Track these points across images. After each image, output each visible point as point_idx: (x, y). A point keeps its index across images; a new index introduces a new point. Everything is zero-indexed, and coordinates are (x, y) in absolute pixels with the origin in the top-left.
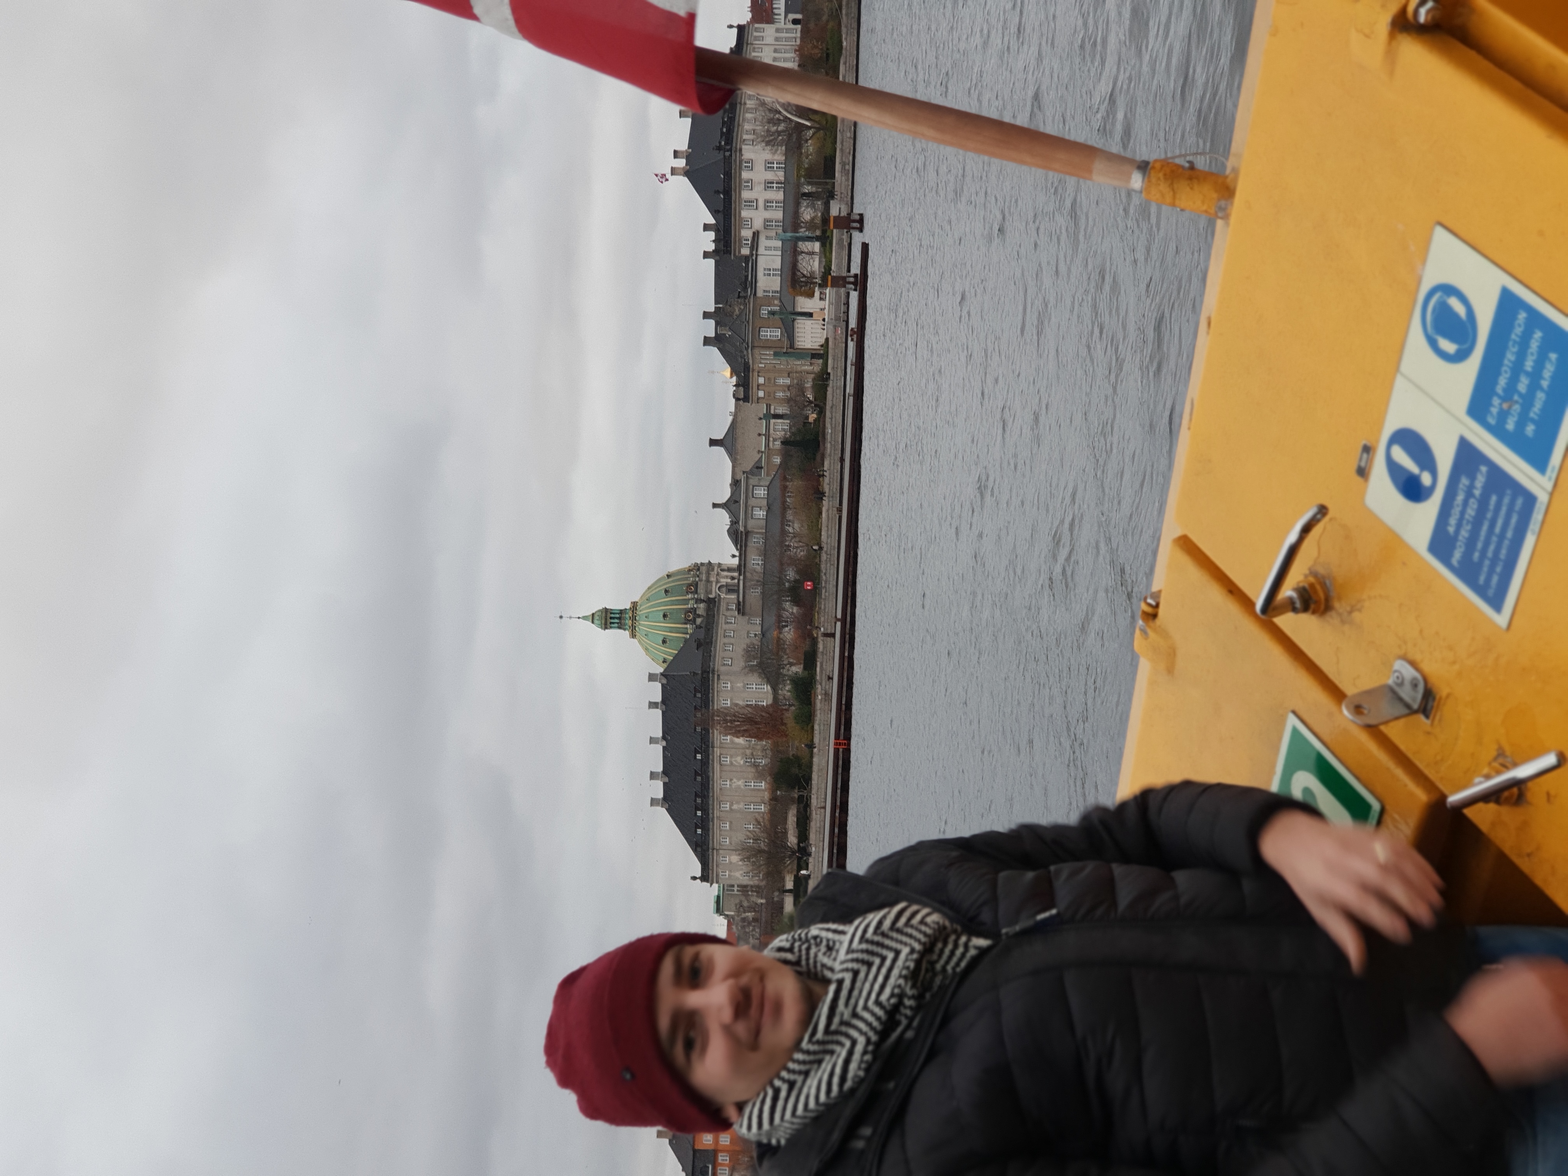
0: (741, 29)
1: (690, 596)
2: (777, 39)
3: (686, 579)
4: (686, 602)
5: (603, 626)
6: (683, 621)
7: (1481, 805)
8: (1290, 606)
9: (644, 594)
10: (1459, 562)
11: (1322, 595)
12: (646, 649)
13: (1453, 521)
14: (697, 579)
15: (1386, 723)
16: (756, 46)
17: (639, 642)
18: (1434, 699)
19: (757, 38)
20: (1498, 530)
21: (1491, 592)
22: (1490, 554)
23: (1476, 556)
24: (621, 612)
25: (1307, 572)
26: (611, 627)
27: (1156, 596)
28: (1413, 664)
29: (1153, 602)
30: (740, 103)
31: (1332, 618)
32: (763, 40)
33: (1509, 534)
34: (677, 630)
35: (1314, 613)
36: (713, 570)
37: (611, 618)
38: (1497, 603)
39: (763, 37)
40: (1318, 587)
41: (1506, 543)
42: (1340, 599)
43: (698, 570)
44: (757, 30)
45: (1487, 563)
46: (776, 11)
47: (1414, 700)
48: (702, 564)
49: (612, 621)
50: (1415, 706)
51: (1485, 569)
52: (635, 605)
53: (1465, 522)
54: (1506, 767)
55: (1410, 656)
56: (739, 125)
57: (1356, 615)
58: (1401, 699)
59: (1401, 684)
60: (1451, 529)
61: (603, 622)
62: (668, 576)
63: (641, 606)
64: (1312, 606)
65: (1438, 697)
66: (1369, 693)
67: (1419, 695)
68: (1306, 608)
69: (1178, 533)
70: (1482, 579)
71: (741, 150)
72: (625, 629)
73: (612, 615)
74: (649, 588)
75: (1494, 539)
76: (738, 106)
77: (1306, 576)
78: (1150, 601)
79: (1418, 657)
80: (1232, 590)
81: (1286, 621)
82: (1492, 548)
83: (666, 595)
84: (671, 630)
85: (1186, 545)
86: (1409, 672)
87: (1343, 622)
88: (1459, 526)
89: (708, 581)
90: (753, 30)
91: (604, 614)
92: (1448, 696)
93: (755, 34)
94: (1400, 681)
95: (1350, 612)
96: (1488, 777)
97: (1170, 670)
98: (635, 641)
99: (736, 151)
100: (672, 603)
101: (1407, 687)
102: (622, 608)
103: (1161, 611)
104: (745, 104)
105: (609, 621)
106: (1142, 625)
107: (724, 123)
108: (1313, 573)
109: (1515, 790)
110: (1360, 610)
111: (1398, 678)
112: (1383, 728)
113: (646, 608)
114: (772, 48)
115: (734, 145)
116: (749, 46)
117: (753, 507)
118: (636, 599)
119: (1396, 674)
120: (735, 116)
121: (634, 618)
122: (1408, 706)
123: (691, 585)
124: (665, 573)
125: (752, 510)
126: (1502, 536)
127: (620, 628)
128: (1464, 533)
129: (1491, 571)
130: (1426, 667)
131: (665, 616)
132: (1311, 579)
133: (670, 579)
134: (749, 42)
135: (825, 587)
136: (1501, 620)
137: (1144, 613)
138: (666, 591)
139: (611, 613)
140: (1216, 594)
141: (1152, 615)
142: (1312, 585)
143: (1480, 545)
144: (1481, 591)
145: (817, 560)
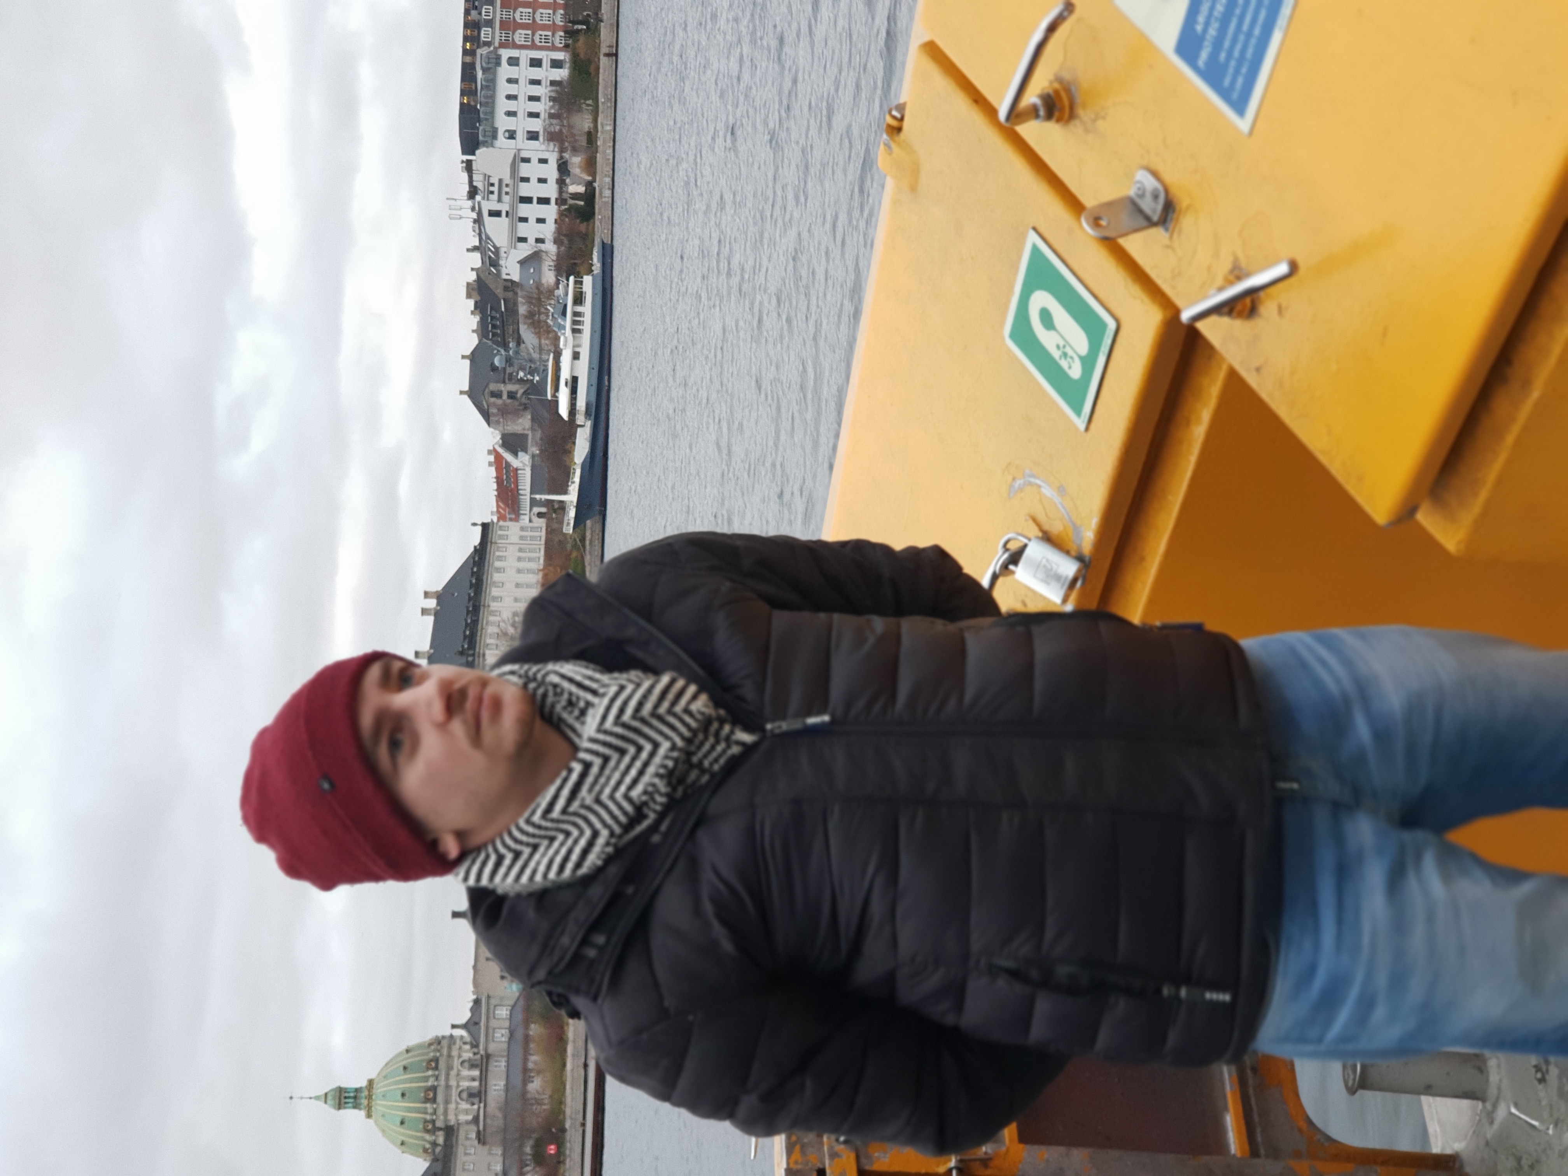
0: (486, 527)
1: (430, 1073)
2: (522, 538)
3: (427, 1054)
4: (426, 1079)
5: (337, 1106)
6: (423, 1100)
7: (1213, 319)
8: (1033, 112)
9: (382, 1070)
10: (1206, 64)
11: (1066, 101)
12: (383, 1131)
13: (1201, 19)
14: (438, 1054)
15: (1126, 234)
16: (500, 545)
17: (376, 1122)
18: (1174, 211)
19: (501, 537)
20: (1245, 27)
21: (1235, 96)
22: (1236, 54)
23: (1223, 56)
24: (357, 1090)
25: (1052, 77)
26: (345, 1108)
27: (901, 108)
28: (1155, 174)
29: (898, 115)
30: (484, 606)
31: (1076, 127)
32: (507, 539)
33: (1257, 32)
34: (417, 1111)
35: (1059, 120)
36: (454, 1043)
37: (345, 1098)
38: (1240, 107)
39: (507, 536)
40: (1063, 94)
41: (1253, 41)
42: (1084, 107)
43: (439, 1043)
44: (501, 528)
45: (1233, 63)
46: (521, 492)
47: (1154, 211)
48: (443, 1037)
49: (347, 1100)
50: (1155, 218)
51: (1231, 70)
52: (371, 1082)
53: (1213, 20)
54: (1239, 278)
55: (1153, 166)
56: (482, 629)
57: (1100, 123)
58: (1140, 211)
59: (1142, 196)
60: (1199, 28)
61: (337, 1101)
62: (408, 1051)
63: (378, 1084)
64: (1056, 114)
65: (1178, 209)
66: (1109, 205)
67: (1160, 207)
68: (1049, 116)
69: (926, 38)
70: (1227, 82)
71: (484, 655)
72: (360, 1109)
73: (347, 1095)
74: (387, 1064)
75: (1242, 37)
76: (482, 608)
77: (1051, 82)
78: (895, 113)
79: (1160, 168)
80: (979, 100)
81: (1028, 130)
82: (1238, 47)
83: (405, 1072)
84: (410, 1110)
85: (932, 50)
86: (1150, 183)
87: (1087, 131)
88: (1207, 24)
89: (449, 1056)
90: (498, 529)
91: (338, 1094)
92: (1188, 207)
93: (500, 532)
94: (1140, 192)
95: (1094, 121)
96: (1221, 289)
97: (913, 188)
98: (371, 1121)
99: (479, 657)
100: (411, 1080)
101: (1148, 198)
102: (358, 1086)
103: (906, 124)
104: (489, 606)
105: (343, 1100)
106: (886, 139)
107: (467, 625)
108: (1059, 79)
109: (1248, 301)
110: (1104, 118)
111: (1139, 189)
112: (1122, 241)
113: (384, 1086)
114: (517, 547)
115: (477, 650)
116: (493, 545)
117: (494, 1029)
118: (373, 1076)
119: (1138, 185)
120: (478, 618)
121: (370, 1097)
122: (1148, 218)
123: (431, 1060)
124: (404, 1047)
125: (494, 1032)
126: (1249, 34)
127: (355, 1107)
128: (1212, 32)
129: (1237, 72)
130: (1168, 178)
131: (403, 1095)
132: (1057, 85)
133: (410, 1054)
134: (493, 541)
135: (570, 1156)
136: (1244, 124)
137: (889, 126)
138: (405, 1068)
139: (345, 1092)
140: (961, 103)
141: (896, 130)
142: (1057, 92)
143: (1227, 44)
144: (1225, 94)
145: (561, 1117)
